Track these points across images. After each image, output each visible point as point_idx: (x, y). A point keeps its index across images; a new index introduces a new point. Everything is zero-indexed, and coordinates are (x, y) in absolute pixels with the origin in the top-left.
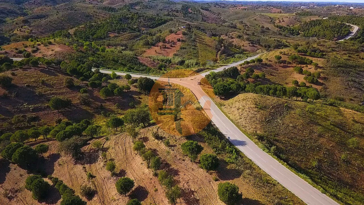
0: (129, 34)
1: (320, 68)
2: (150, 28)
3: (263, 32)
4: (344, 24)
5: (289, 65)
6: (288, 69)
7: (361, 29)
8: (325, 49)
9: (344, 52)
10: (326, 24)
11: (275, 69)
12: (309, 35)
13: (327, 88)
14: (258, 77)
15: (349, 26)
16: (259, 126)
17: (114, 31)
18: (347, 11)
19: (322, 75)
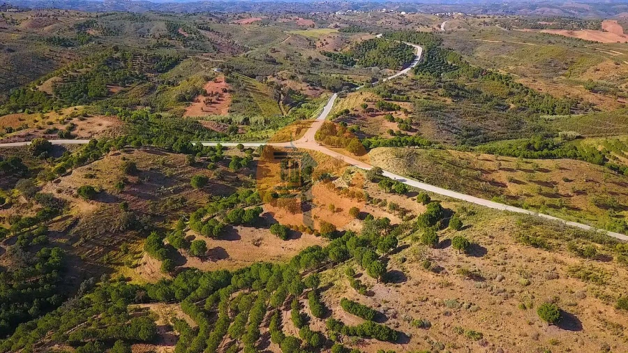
0: (141, 86)
1: (410, 113)
2: (160, 72)
3: (313, 65)
4: (405, 45)
5: (377, 113)
6: (377, 117)
7: (426, 51)
8: (402, 88)
9: (422, 90)
10: (383, 45)
11: (364, 119)
12: (368, 64)
13: (421, 134)
14: (353, 131)
15: (411, 47)
16: (405, 170)
17: (115, 83)
18: (399, 19)
19: (414, 121)
